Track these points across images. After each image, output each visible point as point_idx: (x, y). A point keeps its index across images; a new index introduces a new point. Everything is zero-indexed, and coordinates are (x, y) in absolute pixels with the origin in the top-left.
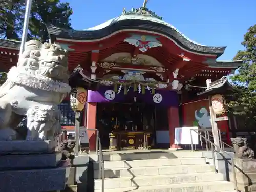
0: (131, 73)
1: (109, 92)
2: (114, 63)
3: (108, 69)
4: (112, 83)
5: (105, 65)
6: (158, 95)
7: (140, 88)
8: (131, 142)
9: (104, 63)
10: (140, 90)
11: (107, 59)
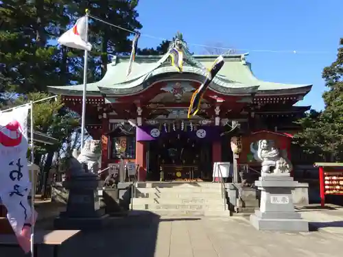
0: (175, 112)
1: (155, 130)
2: (159, 103)
3: (154, 109)
4: (157, 122)
5: (151, 106)
6: (201, 131)
7: (183, 126)
8: (179, 174)
9: (150, 103)
10: (183, 128)
11: (153, 100)
